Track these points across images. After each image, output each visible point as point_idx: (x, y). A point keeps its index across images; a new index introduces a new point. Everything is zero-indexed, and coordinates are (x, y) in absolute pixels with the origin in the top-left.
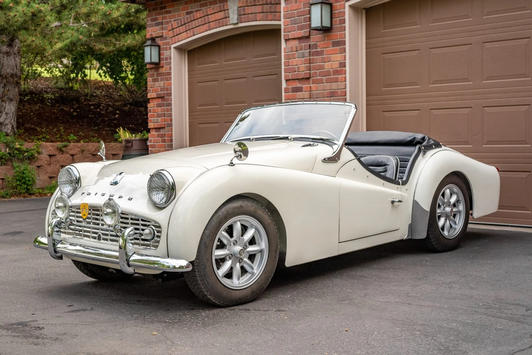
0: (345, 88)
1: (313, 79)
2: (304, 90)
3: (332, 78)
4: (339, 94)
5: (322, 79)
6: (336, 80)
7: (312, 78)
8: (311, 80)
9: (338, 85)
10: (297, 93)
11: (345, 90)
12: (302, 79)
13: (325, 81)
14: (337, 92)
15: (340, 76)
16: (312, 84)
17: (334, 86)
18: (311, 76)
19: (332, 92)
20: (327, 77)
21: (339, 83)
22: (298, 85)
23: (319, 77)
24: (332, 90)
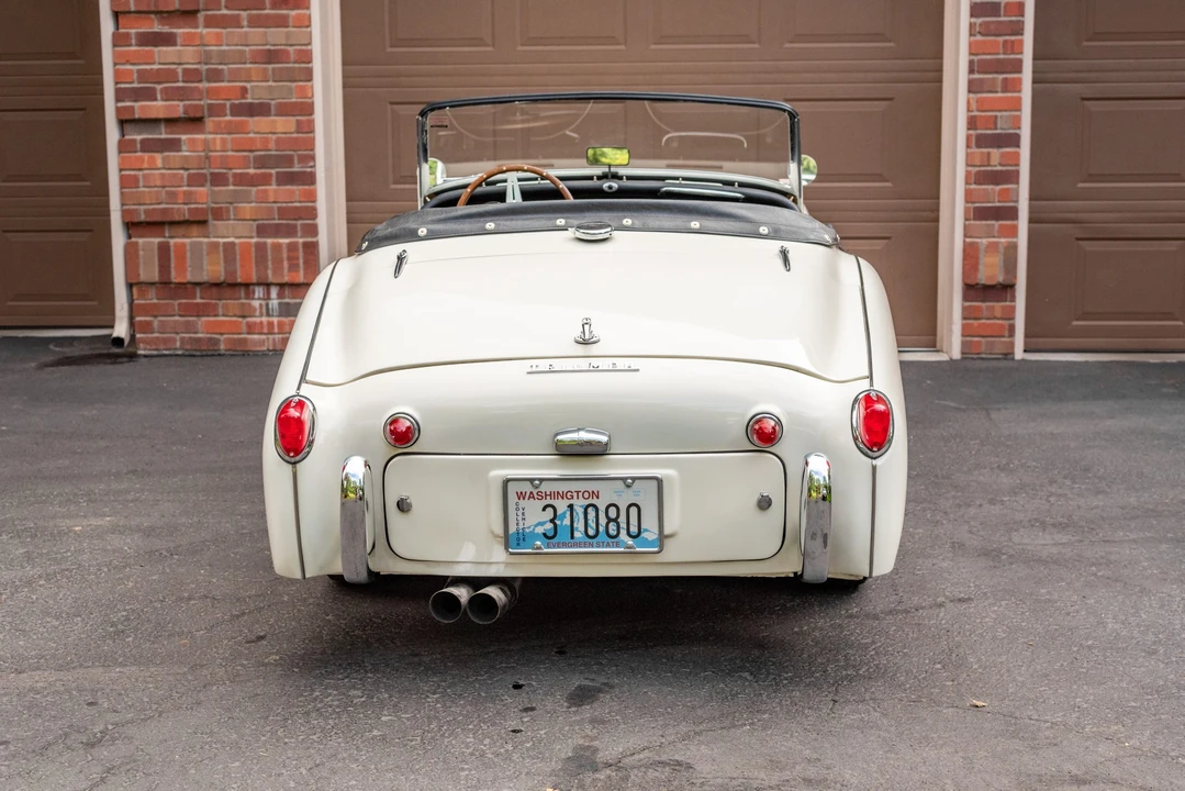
0: (310, 44)
1: (207, 17)
2: (179, 41)
3: (268, 16)
4: (292, 57)
5: (239, 15)
6: (282, 22)
7: (203, 13)
8: (201, 16)
9: (288, 35)
10: (156, 49)
11: (309, 47)
12: (169, 12)
13: (245, 23)
14: (287, 52)
15: (293, 13)
16: (206, 26)
17: (276, 36)
18: (201, 6)
19: (269, 51)
20: (254, 12)
21: (290, 29)
22: (157, 28)
23: (224, 12)
24: (268, 47)
